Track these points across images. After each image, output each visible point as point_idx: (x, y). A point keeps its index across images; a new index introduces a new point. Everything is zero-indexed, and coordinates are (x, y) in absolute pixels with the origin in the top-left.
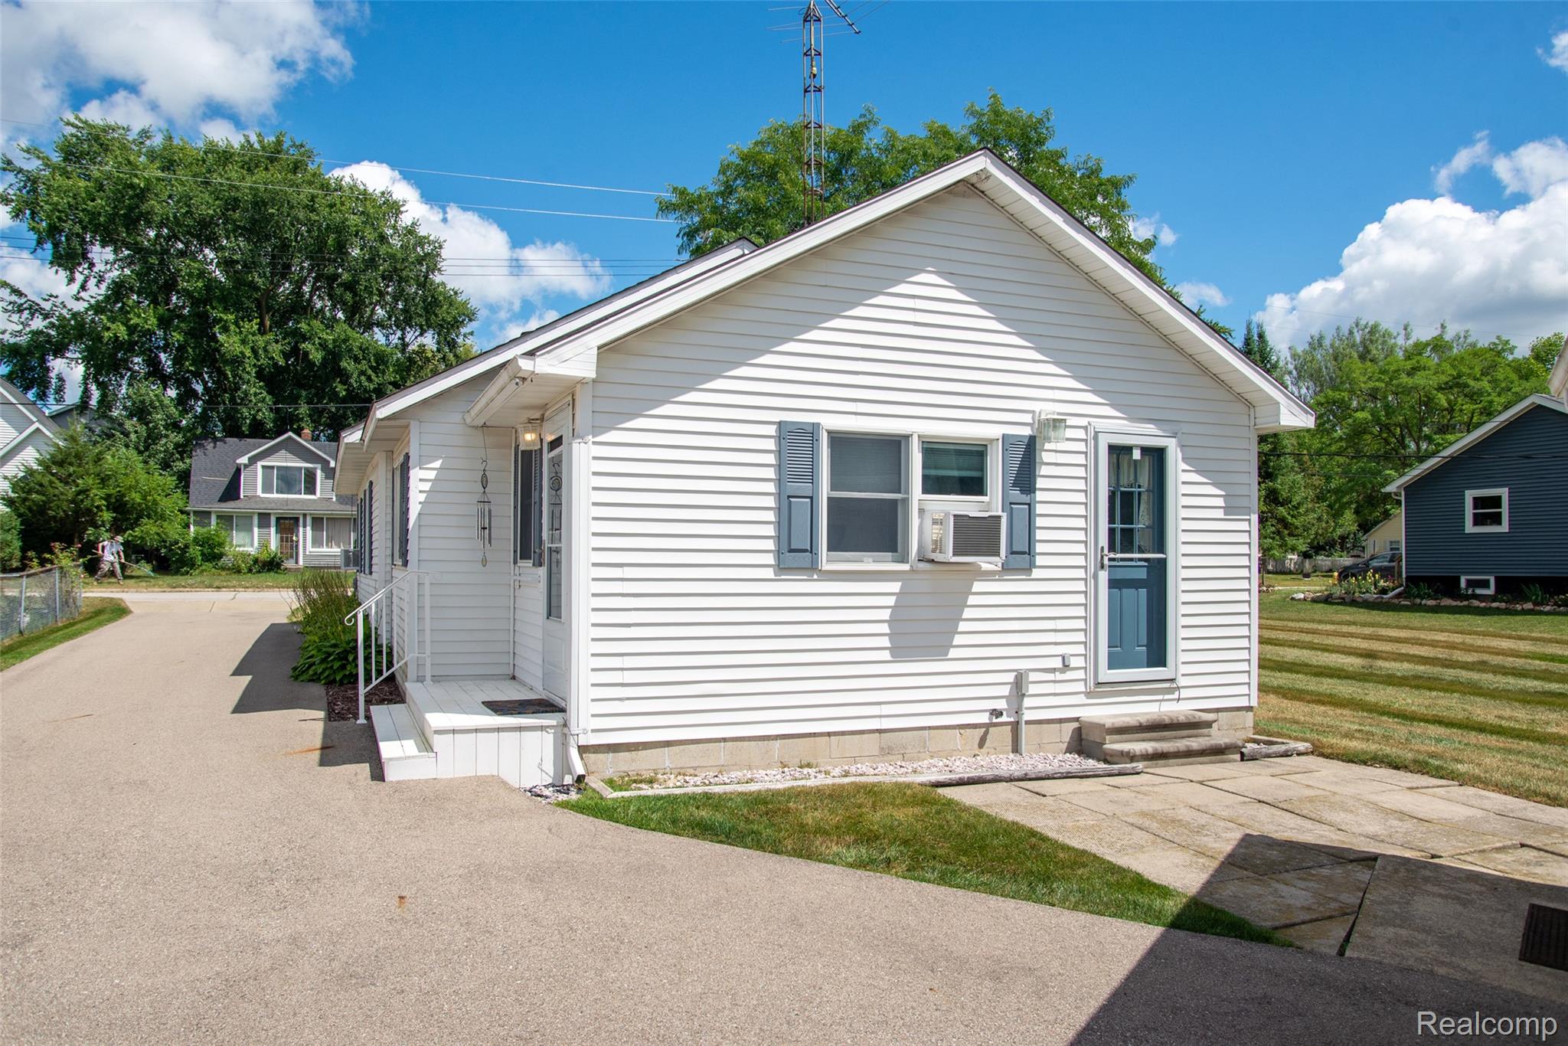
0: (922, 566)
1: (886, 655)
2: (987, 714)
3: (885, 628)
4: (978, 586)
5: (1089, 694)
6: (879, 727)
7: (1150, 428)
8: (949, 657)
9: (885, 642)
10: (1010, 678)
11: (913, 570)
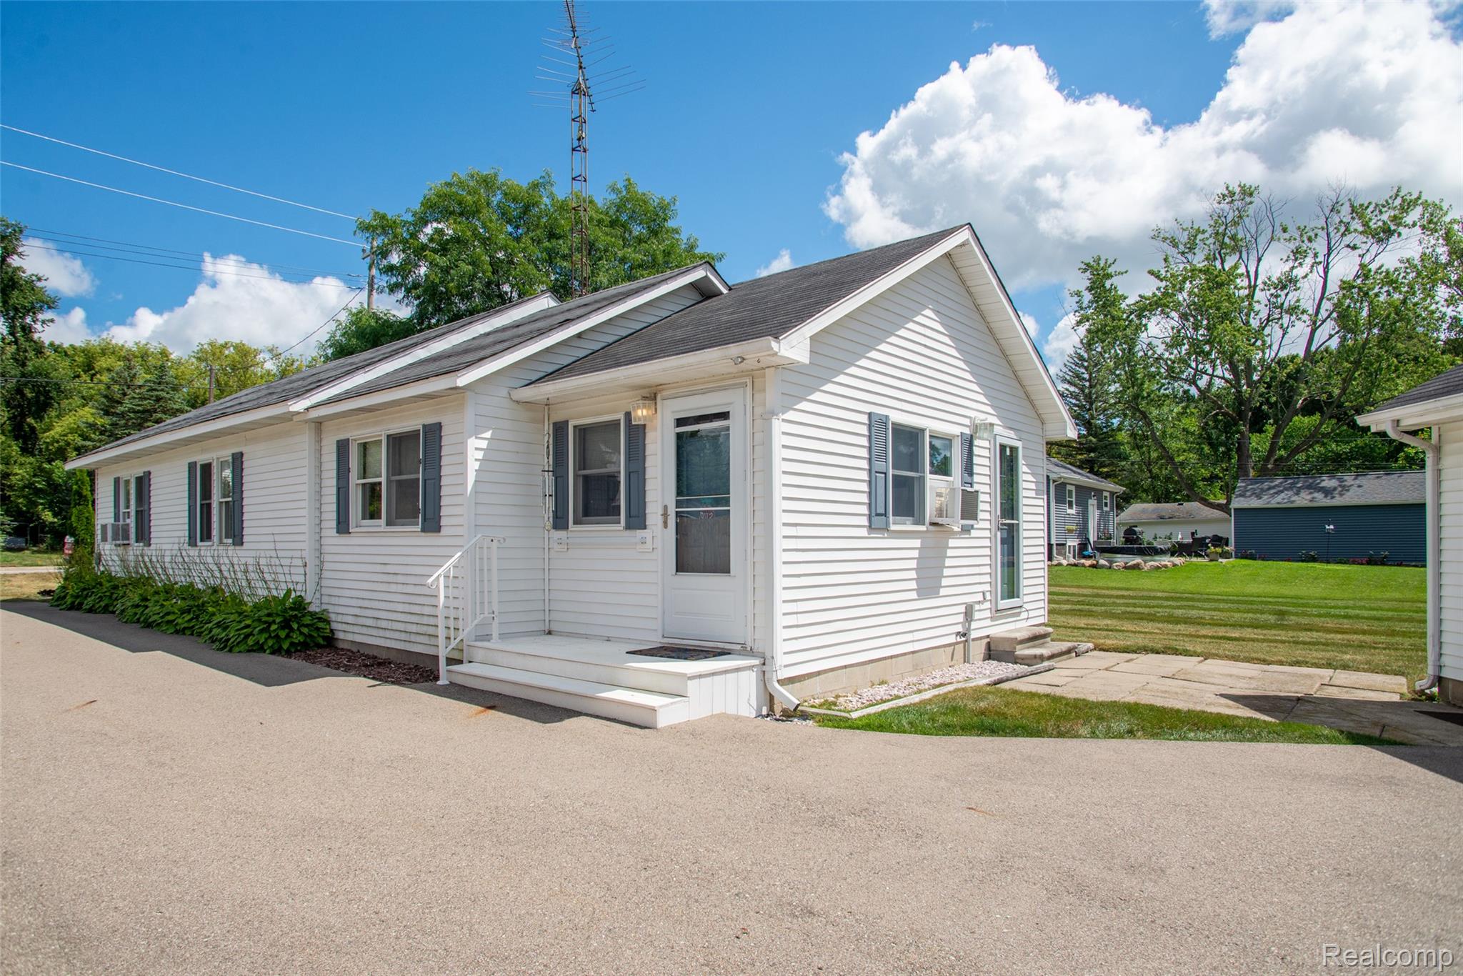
0: (932, 528)
1: (914, 595)
2: (954, 636)
3: (913, 575)
4: (952, 543)
5: (992, 618)
6: (912, 650)
7: (1012, 434)
8: (941, 594)
9: (913, 585)
10: (962, 609)
11: (927, 531)
